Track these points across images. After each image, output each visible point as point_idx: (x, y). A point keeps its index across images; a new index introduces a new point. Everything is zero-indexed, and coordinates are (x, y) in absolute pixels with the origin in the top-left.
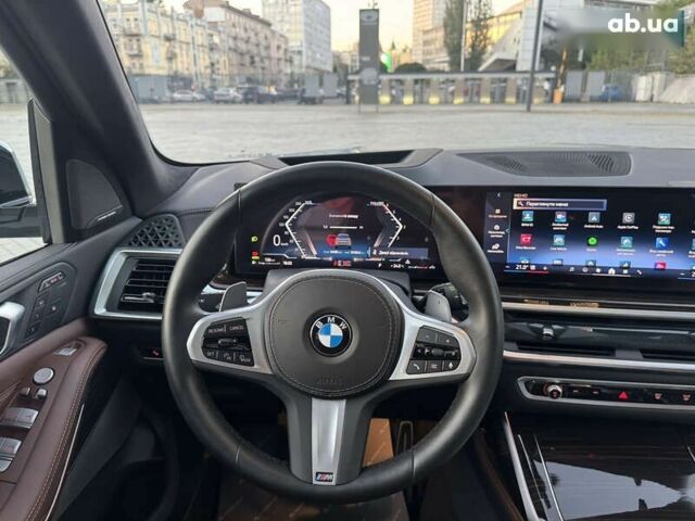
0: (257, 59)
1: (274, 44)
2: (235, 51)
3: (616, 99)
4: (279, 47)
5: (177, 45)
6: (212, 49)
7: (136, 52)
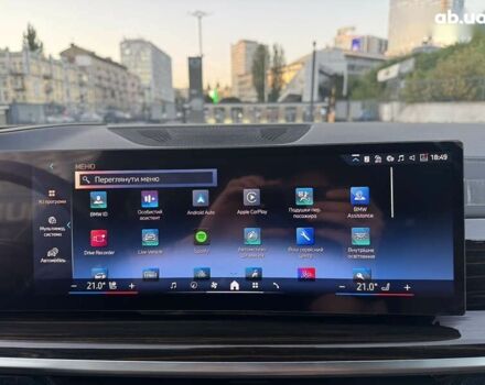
1: (129, 82)
2: (100, 87)
4: (133, 85)
5: (54, 82)
6: (81, 85)
7: (20, 87)
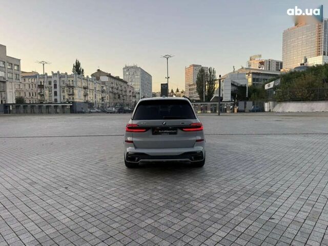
0: (121, 96)
1: (128, 90)
2: (112, 93)
3: (258, 111)
5: (88, 91)
6: (102, 92)
7: (71, 93)
